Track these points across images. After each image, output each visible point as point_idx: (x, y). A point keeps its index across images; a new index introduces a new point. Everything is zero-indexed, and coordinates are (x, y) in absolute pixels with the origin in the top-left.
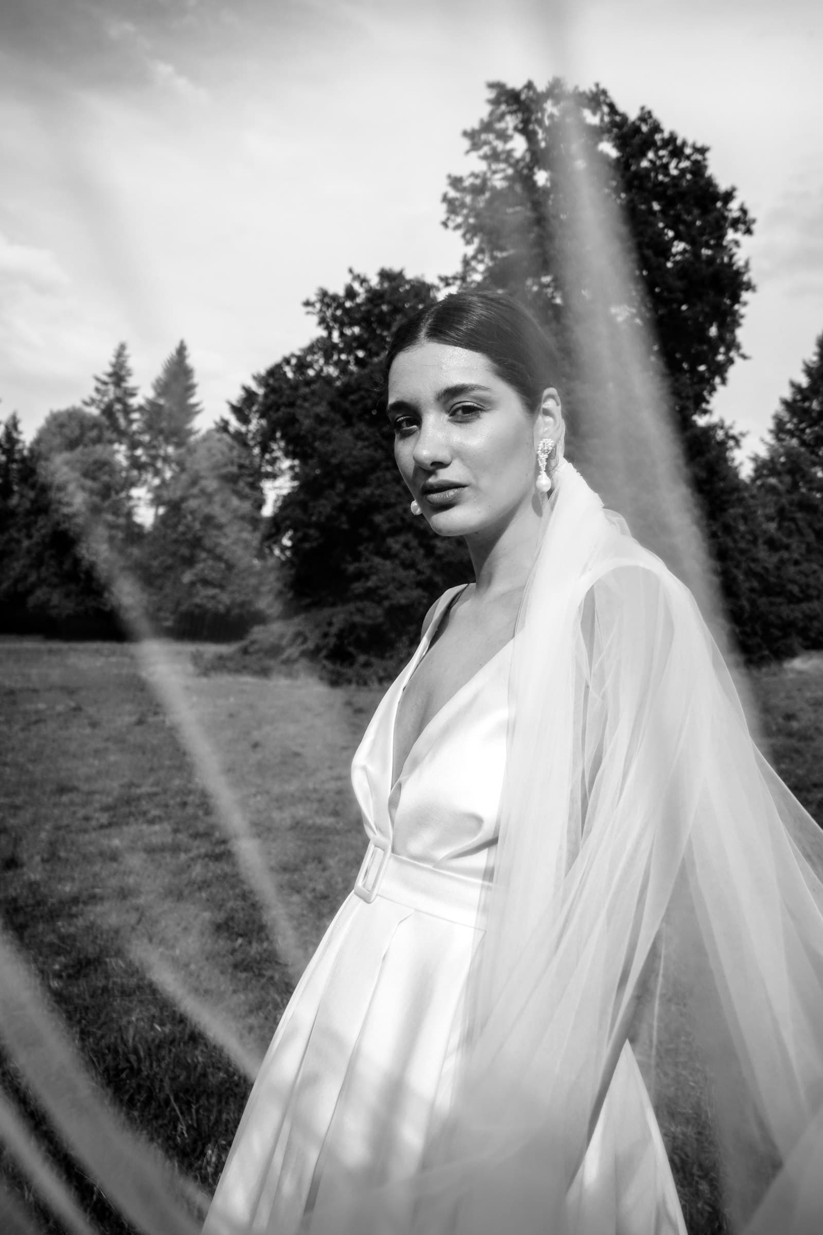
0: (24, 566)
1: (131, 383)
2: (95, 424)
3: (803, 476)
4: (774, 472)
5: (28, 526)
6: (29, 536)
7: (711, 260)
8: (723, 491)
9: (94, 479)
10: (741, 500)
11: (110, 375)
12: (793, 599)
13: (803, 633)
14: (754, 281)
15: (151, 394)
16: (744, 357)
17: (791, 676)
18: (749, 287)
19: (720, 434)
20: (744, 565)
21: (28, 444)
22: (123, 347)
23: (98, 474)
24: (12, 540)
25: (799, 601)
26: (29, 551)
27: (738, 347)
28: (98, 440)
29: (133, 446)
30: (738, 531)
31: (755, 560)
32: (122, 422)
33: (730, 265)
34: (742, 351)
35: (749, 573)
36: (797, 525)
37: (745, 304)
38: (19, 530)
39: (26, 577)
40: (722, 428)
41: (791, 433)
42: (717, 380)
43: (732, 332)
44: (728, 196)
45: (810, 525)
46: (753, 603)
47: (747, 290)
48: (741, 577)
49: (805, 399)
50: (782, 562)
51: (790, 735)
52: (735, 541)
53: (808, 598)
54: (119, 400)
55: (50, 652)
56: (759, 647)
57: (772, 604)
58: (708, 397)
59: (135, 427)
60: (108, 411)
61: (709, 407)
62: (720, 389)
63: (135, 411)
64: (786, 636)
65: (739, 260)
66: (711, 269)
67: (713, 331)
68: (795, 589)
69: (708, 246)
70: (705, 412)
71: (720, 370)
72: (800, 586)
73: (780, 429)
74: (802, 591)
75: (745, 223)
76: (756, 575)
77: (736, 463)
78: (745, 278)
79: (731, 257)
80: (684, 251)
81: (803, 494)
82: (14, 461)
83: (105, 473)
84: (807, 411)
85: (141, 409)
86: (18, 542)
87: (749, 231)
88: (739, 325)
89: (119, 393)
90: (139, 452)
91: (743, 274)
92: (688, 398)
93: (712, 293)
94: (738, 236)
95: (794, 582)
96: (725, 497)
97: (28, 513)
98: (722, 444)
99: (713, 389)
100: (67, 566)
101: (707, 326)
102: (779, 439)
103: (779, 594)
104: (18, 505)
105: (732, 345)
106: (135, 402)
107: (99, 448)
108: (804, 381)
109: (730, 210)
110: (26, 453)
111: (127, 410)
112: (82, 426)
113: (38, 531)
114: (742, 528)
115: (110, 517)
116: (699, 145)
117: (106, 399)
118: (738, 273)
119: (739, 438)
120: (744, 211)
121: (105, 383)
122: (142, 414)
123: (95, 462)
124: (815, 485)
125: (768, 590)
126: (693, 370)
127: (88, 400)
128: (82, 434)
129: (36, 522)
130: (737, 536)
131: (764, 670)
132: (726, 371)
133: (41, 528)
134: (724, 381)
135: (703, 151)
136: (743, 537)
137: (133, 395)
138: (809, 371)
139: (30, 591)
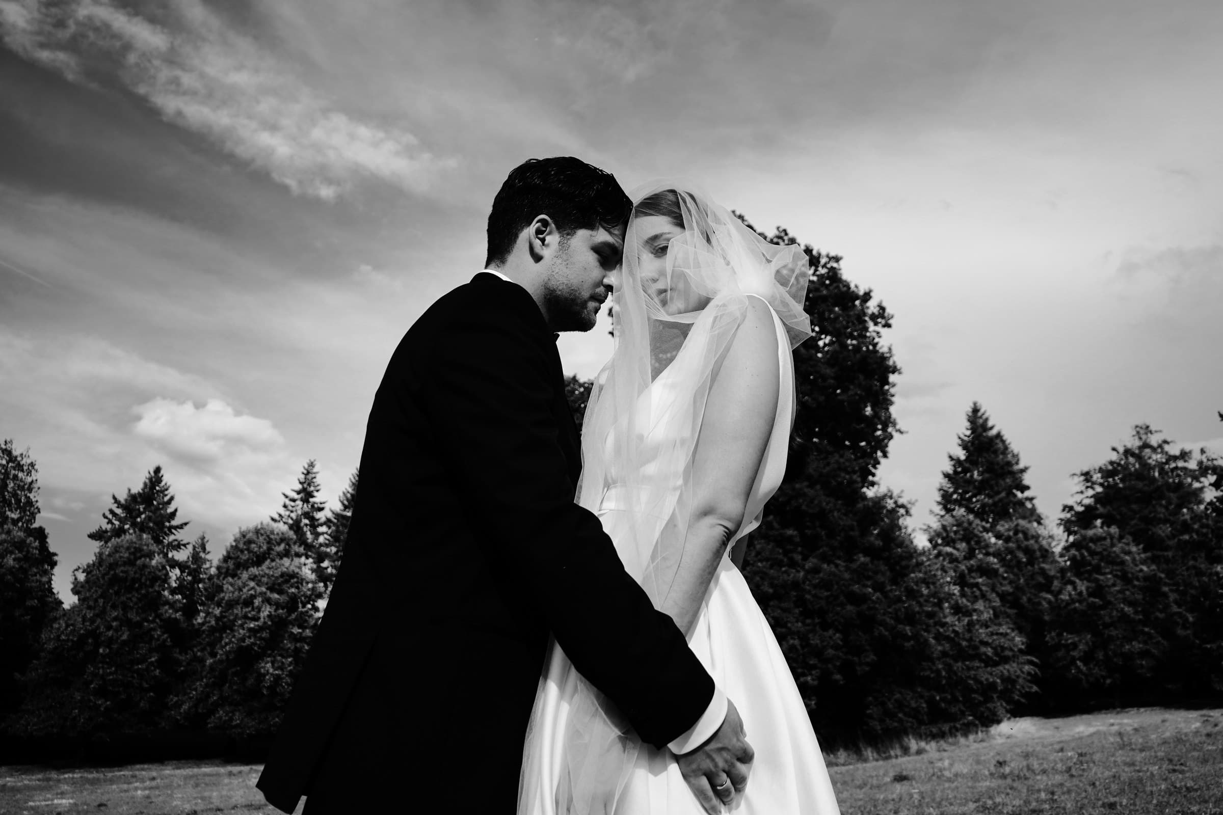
0: (207, 685)
1: (318, 498)
2: (283, 539)
3: (978, 543)
4: (948, 541)
5: (212, 645)
6: (213, 655)
7: (857, 348)
8: (901, 558)
9: (280, 592)
10: (919, 564)
11: (298, 493)
12: (989, 662)
13: (1005, 695)
14: (899, 365)
15: (338, 507)
16: (901, 432)
17: (1000, 741)
18: (894, 370)
19: (890, 504)
20: (933, 630)
21: (215, 563)
22: (312, 465)
23: (285, 587)
24: (195, 658)
25: (996, 664)
26: (212, 668)
27: (894, 424)
28: (286, 554)
29: (320, 558)
30: (922, 595)
31: (944, 625)
32: (309, 536)
33: (875, 351)
34: (898, 427)
35: (938, 637)
36: (980, 590)
37: (894, 385)
38: (202, 650)
39: (208, 696)
40: (891, 497)
41: (959, 503)
42: (879, 454)
43: (887, 409)
44: (867, 296)
45: (993, 590)
46: (949, 668)
47: (893, 372)
48: (932, 641)
49: (965, 471)
50: (971, 624)
51: (1004, 777)
52: (921, 605)
53: (1005, 660)
54: (306, 515)
55: (231, 774)
56: (963, 713)
57: (969, 669)
58: (873, 470)
59: (321, 539)
60: (296, 526)
61: (875, 479)
62: (883, 461)
63: (322, 525)
64: (988, 699)
65: (882, 347)
66: (858, 356)
67: (868, 411)
68: (989, 651)
69: (853, 338)
70: (873, 484)
71: (881, 445)
72: (994, 649)
73: (947, 501)
74: (996, 653)
75: (883, 317)
76: (947, 638)
77: (909, 530)
78: (891, 363)
79: (875, 345)
80: (831, 343)
81: (980, 560)
82: (201, 581)
83: (292, 586)
84: (971, 481)
85: (328, 522)
86: (202, 661)
87: (888, 325)
88: (892, 403)
89: (306, 508)
90: (325, 564)
91: (889, 358)
92: (854, 472)
93: (861, 377)
94: (879, 328)
95: (986, 644)
96: (904, 563)
97: (213, 630)
98: (893, 512)
99: (877, 463)
100: (251, 681)
101: (863, 406)
102: (948, 511)
103: (972, 658)
104: (203, 624)
105: (888, 422)
106: (321, 516)
107: (286, 562)
108: (962, 454)
109: (868, 308)
110: (213, 571)
111: (314, 523)
112: (269, 541)
113: (223, 647)
114: (925, 591)
115: (296, 630)
116: (832, 254)
117: (293, 515)
118: (883, 359)
119: (909, 506)
120: (882, 309)
121: (294, 500)
122: (329, 527)
123: (283, 575)
124: (991, 550)
125: (961, 655)
126: (855, 447)
127: (276, 517)
128: (270, 549)
129: (221, 638)
130: (922, 600)
131: (972, 737)
132: (886, 446)
133: (226, 644)
134: (885, 455)
135: (837, 259)
136: (926, 601)
137: (321, 509)
138: (965, 446)
139: (212, 712)
